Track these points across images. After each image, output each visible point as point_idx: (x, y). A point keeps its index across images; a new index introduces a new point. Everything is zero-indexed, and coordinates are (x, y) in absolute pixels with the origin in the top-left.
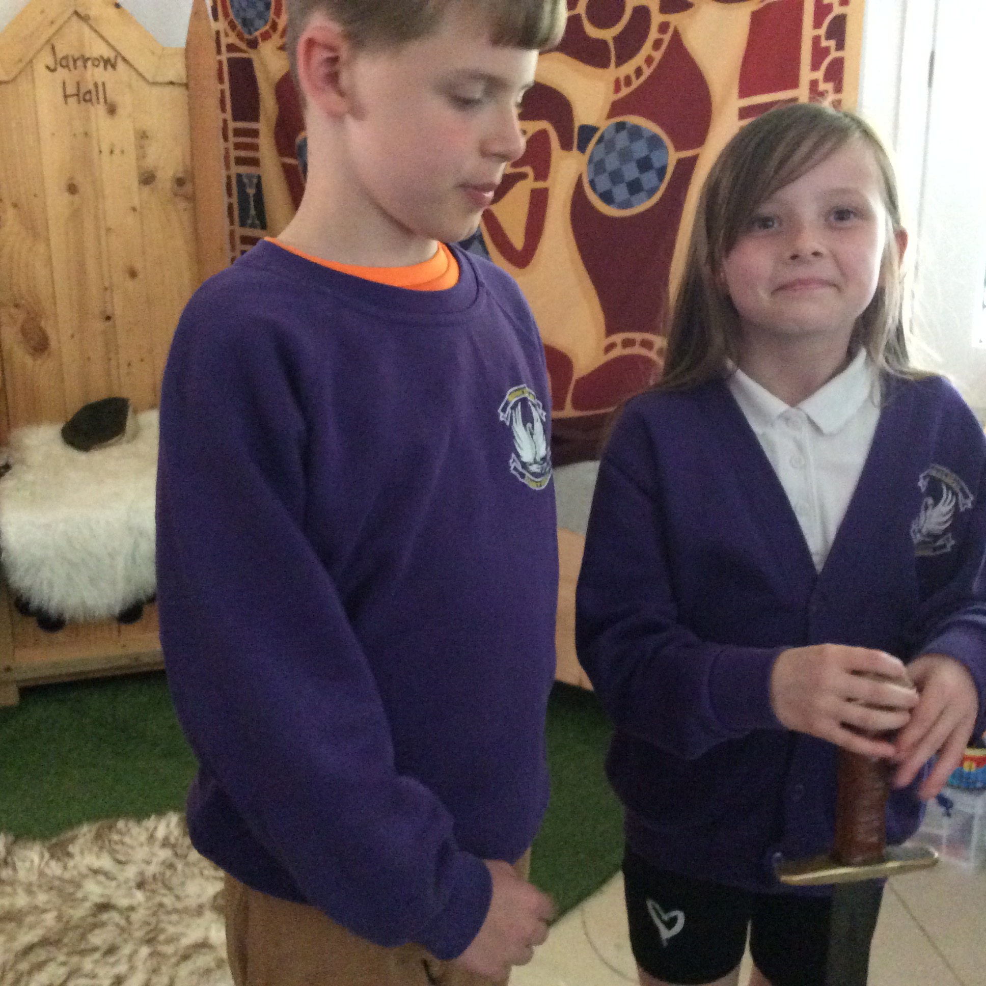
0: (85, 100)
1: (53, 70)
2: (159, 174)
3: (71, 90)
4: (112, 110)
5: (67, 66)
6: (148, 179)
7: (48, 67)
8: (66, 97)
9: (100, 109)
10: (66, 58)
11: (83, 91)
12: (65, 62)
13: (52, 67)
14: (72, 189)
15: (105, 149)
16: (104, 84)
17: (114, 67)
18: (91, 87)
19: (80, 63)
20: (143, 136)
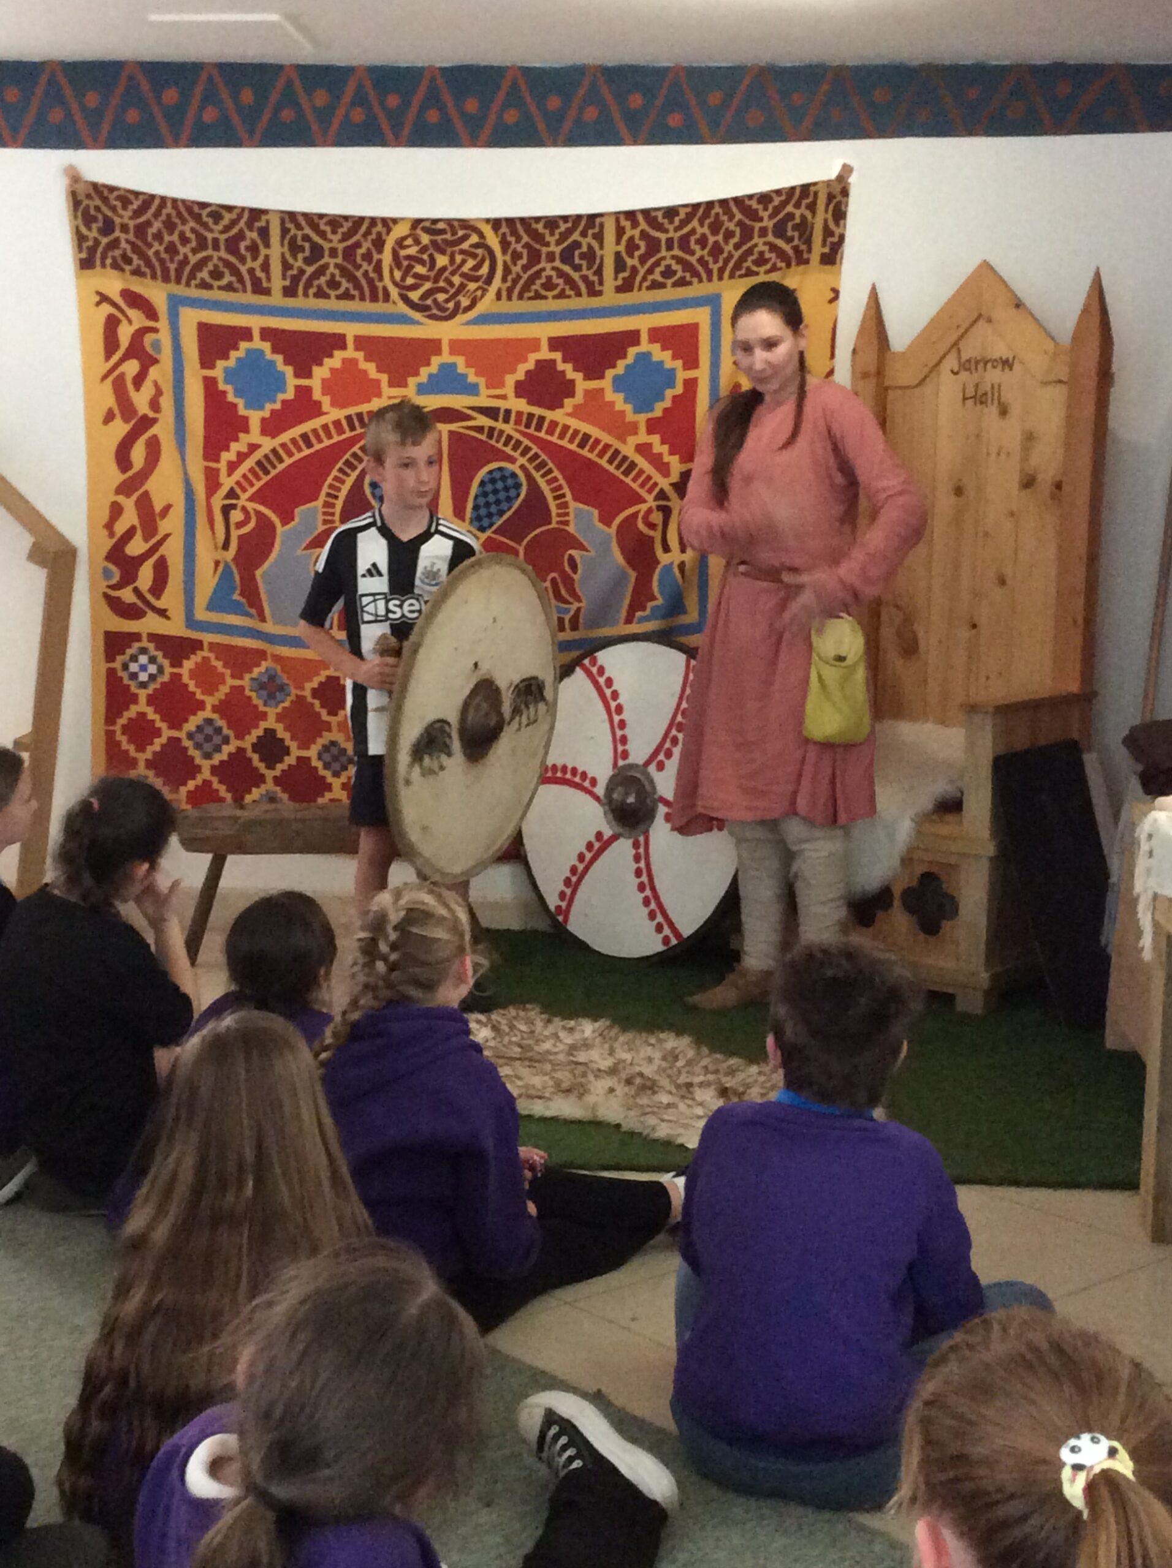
0: (981, 403)
1: (955, 373)
2: (1040, 478)
3: (970, 392)
4: (1004, 412)
5: (969, 370)
6: (1028, 482)
7: (952, 371)
8: (965, 399)
9: (993, 410)
10: (969, 361)
11: (979, 393)
12: (967, 366)
13: (956, 369)
14: (959, 491)
15: (993, 450)
16: (999, 386)
17: (1011, 368)
18: (988, 389)
19: (981, 366)
20: (1030, 438)
